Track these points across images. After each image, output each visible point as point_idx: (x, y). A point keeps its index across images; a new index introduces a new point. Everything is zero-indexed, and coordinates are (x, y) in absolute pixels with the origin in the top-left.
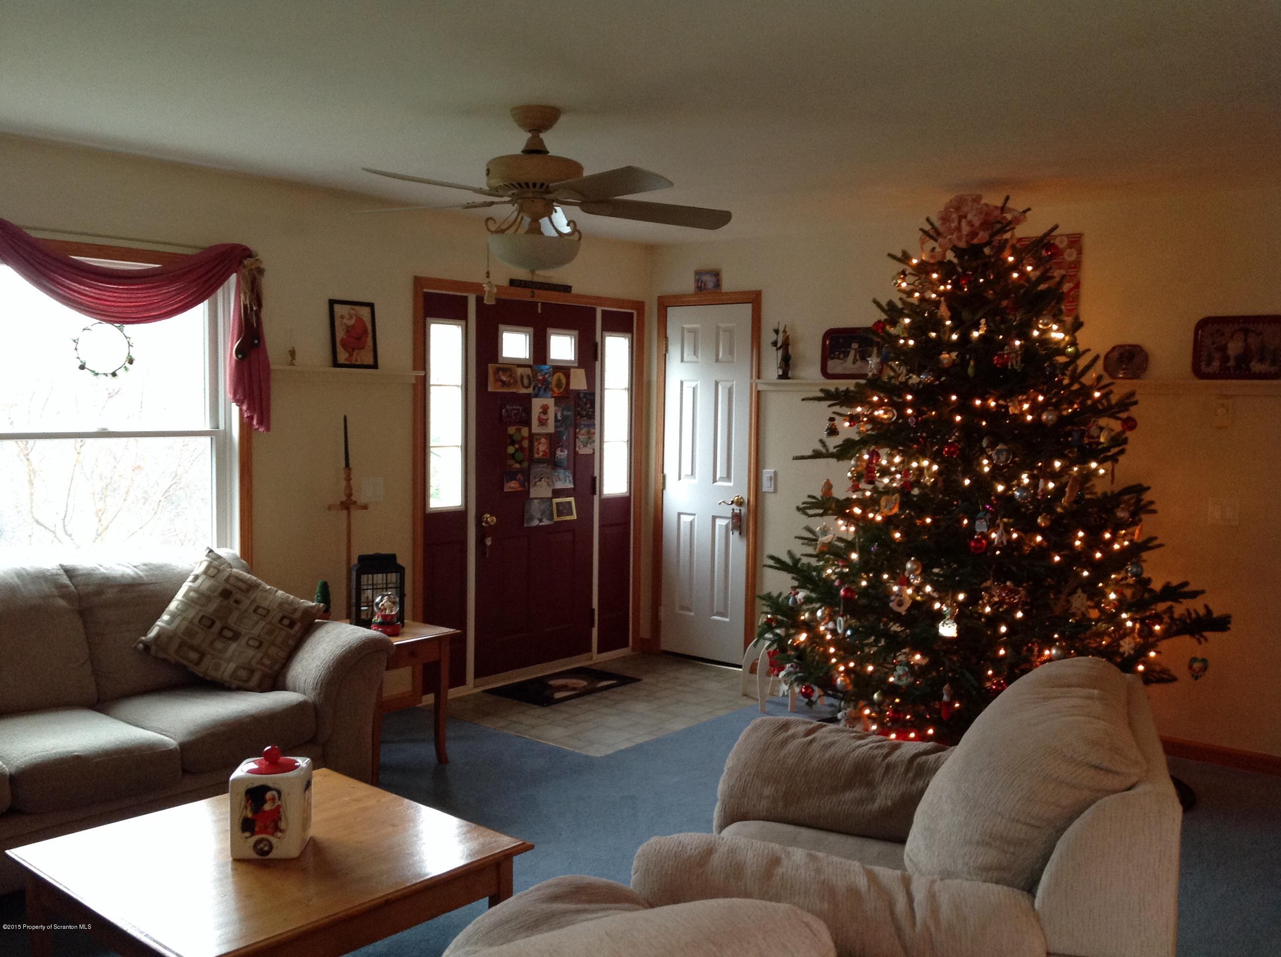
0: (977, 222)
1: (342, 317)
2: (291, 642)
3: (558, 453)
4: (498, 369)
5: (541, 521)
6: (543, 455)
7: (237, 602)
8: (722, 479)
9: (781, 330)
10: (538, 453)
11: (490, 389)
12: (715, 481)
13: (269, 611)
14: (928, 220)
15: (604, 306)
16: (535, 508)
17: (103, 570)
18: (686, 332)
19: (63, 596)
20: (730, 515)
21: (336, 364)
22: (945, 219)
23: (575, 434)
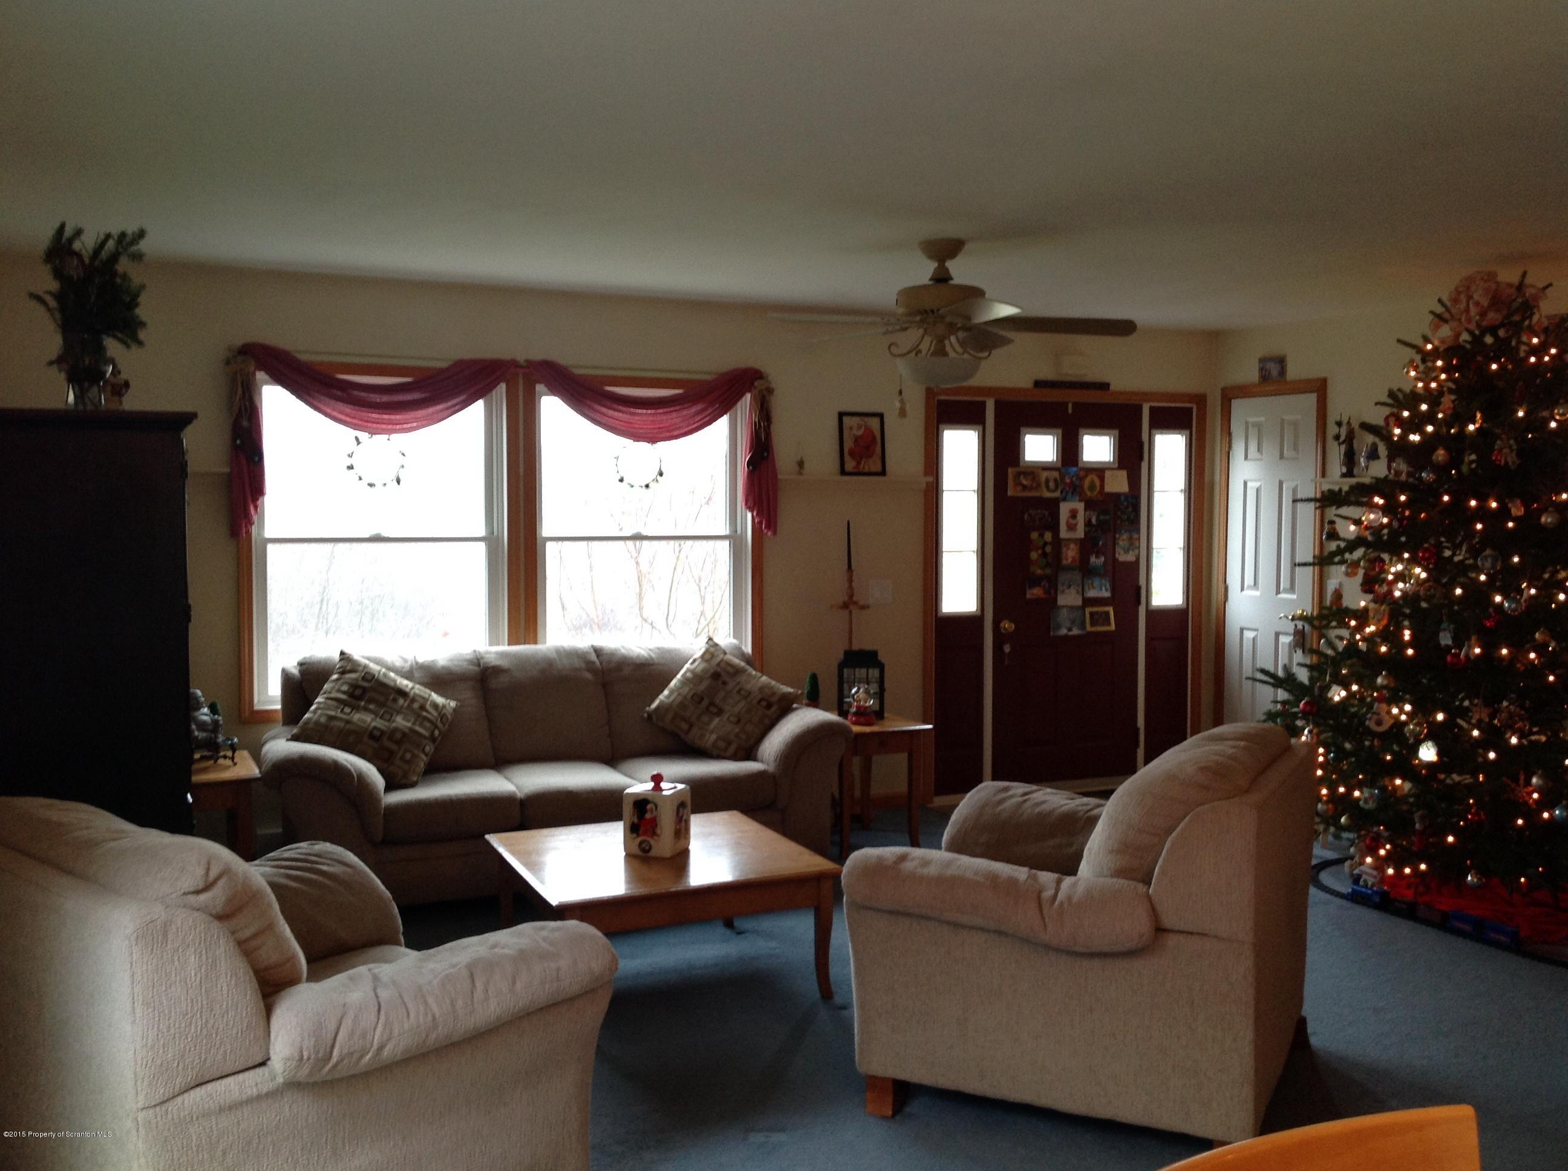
0: (1485, 303)
1: (851, 428)
2: (767, 721)
3: (1093, 559)
4: (1019, 474)
5: (1070, 630)
6: (1072, 561)
7: (724, 683)
8: (1286, 591)
9: (1345, 421)
10: (1067, 559)
11: (1010, 493)
12: (1278, 592)
13: (750, 693)
14: (1440, 301)
15: (1153, 401)
16: (1063, 616)
17: (623, 651)
18: (1250, 427)
19: (589, 670)
20: (1292, 631)
21: (843, 472)
22: (1455, 301)
23: (1115, 539)
